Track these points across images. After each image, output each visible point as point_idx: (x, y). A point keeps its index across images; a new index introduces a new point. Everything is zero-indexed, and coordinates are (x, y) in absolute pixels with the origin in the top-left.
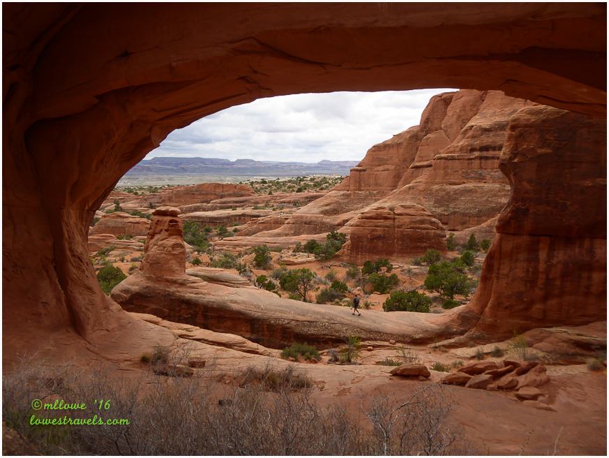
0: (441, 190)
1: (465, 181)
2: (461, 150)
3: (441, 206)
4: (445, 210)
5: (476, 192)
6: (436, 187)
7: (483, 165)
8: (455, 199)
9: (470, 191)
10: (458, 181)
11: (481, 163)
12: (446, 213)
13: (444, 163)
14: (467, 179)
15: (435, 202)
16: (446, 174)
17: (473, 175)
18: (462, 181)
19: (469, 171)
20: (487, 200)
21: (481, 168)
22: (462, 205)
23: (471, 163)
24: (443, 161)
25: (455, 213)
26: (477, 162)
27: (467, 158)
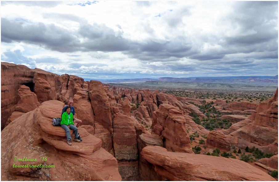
0: (258, 128)
1: (267, 126)
2: (267, 113)
3: (257, 134)
4: (257, 136)
5: (269, 131)
6: (257, 126)
7: (275, 120)
8: (262, 133)
9: (267, 131)
10: (265, 125)
11: (274, 120)
12: (257, 138)
13: (261, 117)
14: (268, 125)
15: (255, 132)
16: (261, 122)
17: (270, 124)
18: (266, 126)
19: (269, 122)
20: (271, 136)
21: (274, 122)
22: (263, 136)
23: (271, 119)
24: (261, 116)
25: (260, 138)
26: (273, 118)
27: (269, 116)
